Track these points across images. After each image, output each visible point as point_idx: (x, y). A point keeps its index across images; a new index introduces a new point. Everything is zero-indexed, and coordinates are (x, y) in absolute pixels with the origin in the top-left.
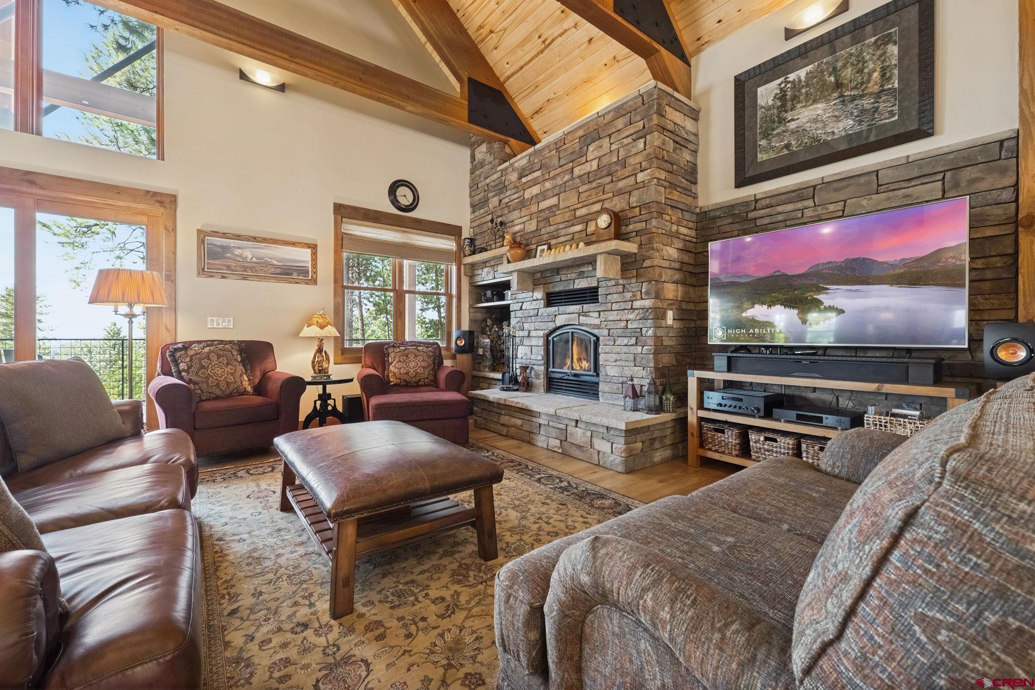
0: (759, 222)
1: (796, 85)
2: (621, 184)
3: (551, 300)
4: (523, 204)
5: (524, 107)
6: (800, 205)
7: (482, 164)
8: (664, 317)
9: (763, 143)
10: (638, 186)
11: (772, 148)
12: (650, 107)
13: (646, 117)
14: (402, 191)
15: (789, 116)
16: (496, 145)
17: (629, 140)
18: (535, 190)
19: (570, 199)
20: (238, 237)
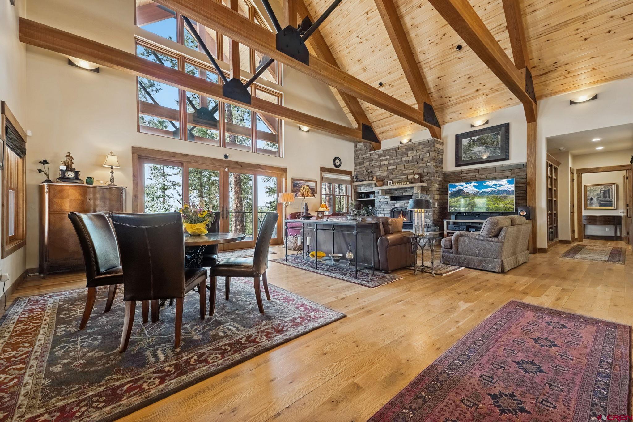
0: (463, 178)
1: (474, 141)
2: (421, 165)
3: (392, 199)
4: (380, 166)
5: (377, 131)
6: (475, 174)
7: (361, 150)
8: (435, 205)
9: (464, 155)
10: (426, 166)
11: (467, 157)
12: (431, 144)
13: (430, 147)
14: (337, 161)
15: (472, 149)
16: (368, 144)
17: (424, 153)
18: (386, 162)
19: (402, 167)
20: (300, 180)
